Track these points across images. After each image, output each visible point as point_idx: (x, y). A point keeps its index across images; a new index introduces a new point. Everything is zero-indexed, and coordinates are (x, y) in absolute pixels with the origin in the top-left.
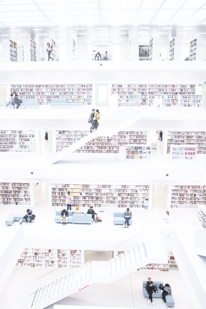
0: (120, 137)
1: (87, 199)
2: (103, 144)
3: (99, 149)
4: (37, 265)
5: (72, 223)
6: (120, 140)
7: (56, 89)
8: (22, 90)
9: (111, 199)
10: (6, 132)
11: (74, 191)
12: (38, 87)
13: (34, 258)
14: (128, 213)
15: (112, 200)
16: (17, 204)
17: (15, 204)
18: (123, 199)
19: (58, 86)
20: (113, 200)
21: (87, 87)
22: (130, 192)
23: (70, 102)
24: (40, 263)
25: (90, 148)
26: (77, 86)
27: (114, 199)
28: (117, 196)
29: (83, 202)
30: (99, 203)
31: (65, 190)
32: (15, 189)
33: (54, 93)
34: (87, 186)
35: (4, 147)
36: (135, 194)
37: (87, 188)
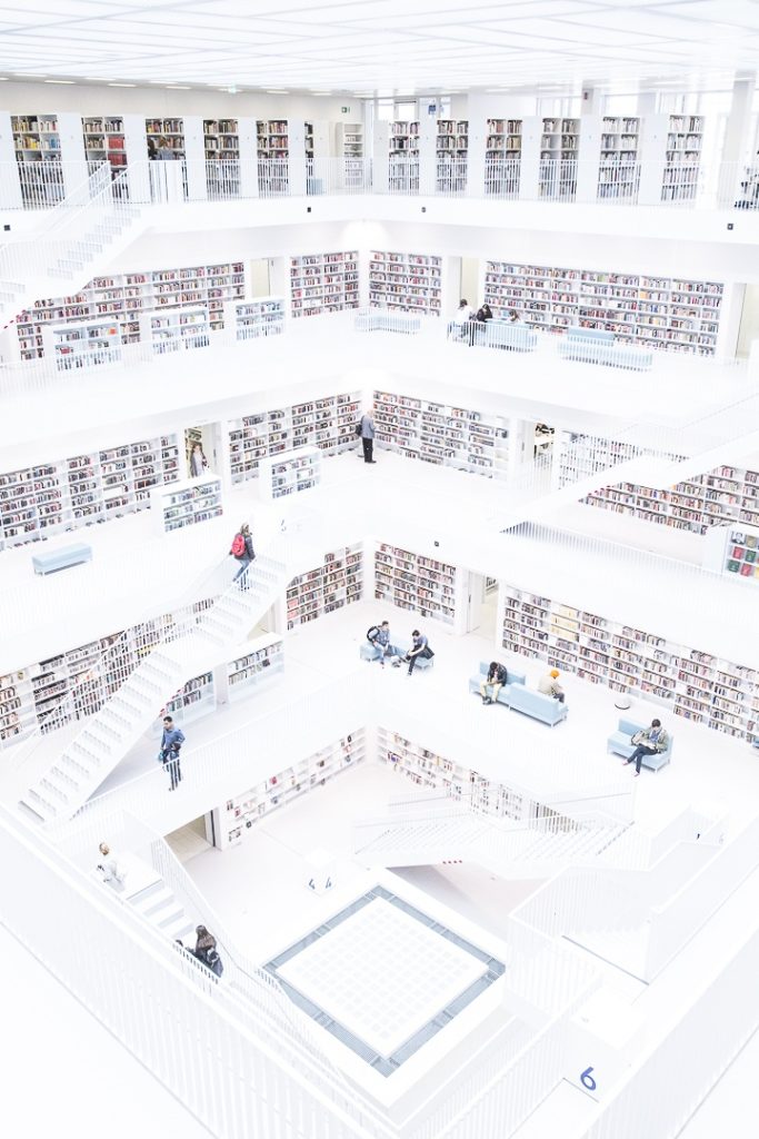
0: (750, 492)
1: (592, 657)
2: (691, 504)
3: (678, 517)
4: (427, 782)
5: (507, 706)
6: (748, 502)
7: (609, 290)
8: (514, 282)
9: (655, 681)
10: (440, 409)
11: (562, 623)
12: (559, 278)
13: (422, 761)
14: (655, 735)
15: (657, 684)
16: (424, 614)
17: (419, 613)
18: (690, 691)
19: (615, 277)
20: (661, 685)
21: (706, 291)
22: (714, 678)
23: (646, 337)
24: (432, 780)
25: (652, 505)
26: (674, 287)
27: (665, 683)
28: (676, 678)
29: (580, 665)
30: (622, 679)
31: (538, 612)
32: (424, 574)
33: (603, 302)
34: (596, 620)
35: (433, 451)
36: (728, 691)
37: (594, 626)
